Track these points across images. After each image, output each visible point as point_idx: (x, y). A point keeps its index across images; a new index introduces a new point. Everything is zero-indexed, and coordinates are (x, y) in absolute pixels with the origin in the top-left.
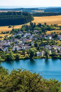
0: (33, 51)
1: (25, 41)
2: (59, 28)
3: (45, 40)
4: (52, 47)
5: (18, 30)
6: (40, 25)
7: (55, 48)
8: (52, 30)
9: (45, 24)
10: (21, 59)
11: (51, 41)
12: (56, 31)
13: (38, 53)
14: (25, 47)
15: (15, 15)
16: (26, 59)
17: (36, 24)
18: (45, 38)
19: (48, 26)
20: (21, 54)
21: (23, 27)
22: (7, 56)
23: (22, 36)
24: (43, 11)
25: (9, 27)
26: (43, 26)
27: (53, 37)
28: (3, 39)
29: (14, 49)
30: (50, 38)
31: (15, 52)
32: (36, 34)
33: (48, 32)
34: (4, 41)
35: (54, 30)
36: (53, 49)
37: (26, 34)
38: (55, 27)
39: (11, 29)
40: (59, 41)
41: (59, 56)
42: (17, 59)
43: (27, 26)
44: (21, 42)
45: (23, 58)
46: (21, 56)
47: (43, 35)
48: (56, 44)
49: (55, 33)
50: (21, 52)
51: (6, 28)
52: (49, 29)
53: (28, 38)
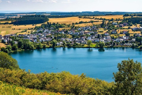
0: (55, 42)
1: (46, 35)
2: (67, 26)
3: (60, 34)
4: (66, 39)
5: (40, 27)
6: (54, 24)
7: (68, 40)
8: (63, 27)
9: (58, 23)
10: (46, 48)
11: (64, 35)
12: (66, 28)
13: (58, 43)
14: (48, 39)
15: (36, 17)
16: (50, 47)
17: (52, 23)
18: (60, 33)
19: (59, 25)
20: (46, 44)
21: (42, 25)
22: (38, 45)
23: (43, 31)
24: (50, 14)
25: (33, 25)
26: (56, 24)
27: (65, 32)
28: (30, 33)
29: (41, 41)
30: (63, 33)
31: (42, 42)
32: (52, 30)
33: (60, 29)
34: (32, 35)
35: (64, 27)
36: (67, 40)
37: (46, 30)
38: (64, 26)
39: (34, 26)
40: (69, 35)
41: (72, 46)
42: (44, 48)
43: (45, 24)
44: (43, 35)
45: (48, 47)
46: (47, 46)
47: (57, 31)
48: (68, 37)
49: (65, 29)
50: (46, 42)
51: (30, 26)
52: (61, 27)
53: (48, 33)
